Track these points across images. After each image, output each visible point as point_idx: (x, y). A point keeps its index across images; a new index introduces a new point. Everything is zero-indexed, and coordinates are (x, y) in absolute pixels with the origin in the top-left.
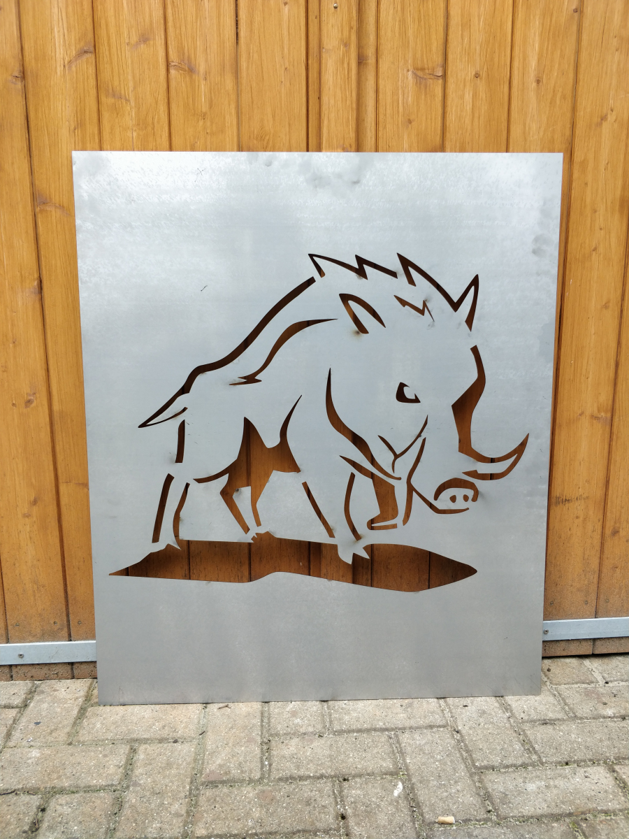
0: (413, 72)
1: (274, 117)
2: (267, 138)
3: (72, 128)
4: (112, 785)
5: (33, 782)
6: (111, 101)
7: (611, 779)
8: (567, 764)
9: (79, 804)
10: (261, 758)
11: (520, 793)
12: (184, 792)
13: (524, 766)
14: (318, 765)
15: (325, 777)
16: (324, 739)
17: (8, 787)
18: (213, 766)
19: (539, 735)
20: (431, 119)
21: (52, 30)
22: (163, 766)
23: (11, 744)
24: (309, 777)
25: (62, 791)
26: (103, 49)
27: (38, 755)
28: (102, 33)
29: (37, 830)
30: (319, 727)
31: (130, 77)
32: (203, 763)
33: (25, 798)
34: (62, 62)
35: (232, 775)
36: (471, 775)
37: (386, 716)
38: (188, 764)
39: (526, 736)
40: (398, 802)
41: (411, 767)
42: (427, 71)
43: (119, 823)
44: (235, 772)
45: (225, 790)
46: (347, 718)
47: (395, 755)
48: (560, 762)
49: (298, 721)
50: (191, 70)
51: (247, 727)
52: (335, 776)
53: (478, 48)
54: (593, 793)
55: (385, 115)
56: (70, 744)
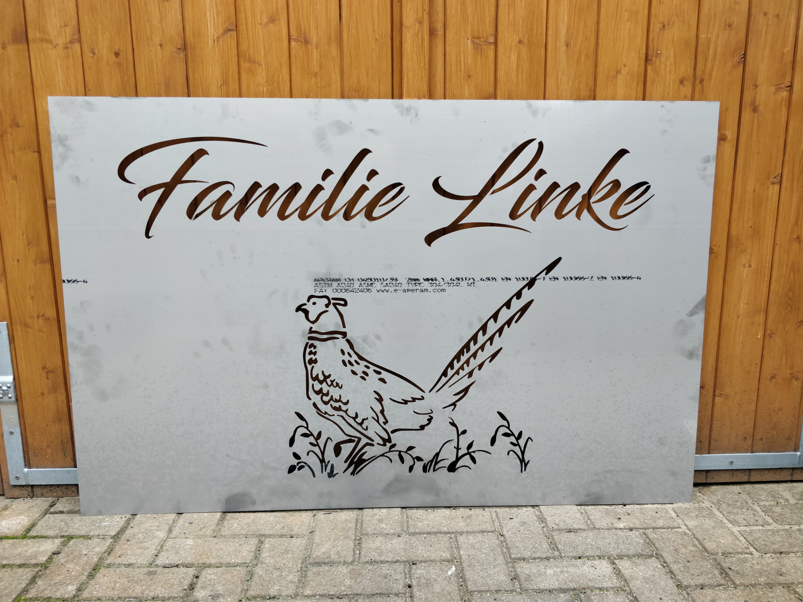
0: (471, 40)
1: (367, 75)
2: (363, 90)
3: (220, 85)
4: (246, 563)
5: (189, 560)
6: (248, 65)
7: (610, 568)
8: (580, 558)
9: (222, 574)
10: (354, 549)
11: (540, 575)
12: (297, 568)
13: (548, 559)
14: (395, 554)
15: (400, 562)
16: (401, 538)
17: (172, 562)
18: (319, 552)
19: (563, 539)
20: (486, 74)
21: (205, 14)
22: (282, 552)
23: (172, 536)
24: (388, 561)
25: (210, 566)
26: (242, 28)
27: (192, 543)
28: (242, 16)
29: (193, 589)
30: (399, 530)
31: (262, 48)
32: (311, 551)
33: (183, 570)
34: (212, 38)
35: (332, 559)
36: (507, 563)
37: (450, 524)
38: (301, 551)
39: (553, 539)
40: (450, 578)
41: (464, 557)
42: (482, 39)
43: (250, 586)
44: (334, 557)
45: (326, 568)
46: (420, 524)
47: (452, 549)
48: (575, 557)
49: (383, 525)
50: (306, 42)
51: (345, 529)
52: (407, 562)
53: (521, 21)
54: (594, 577)
55: (451, 72)
56: (215, 537)
